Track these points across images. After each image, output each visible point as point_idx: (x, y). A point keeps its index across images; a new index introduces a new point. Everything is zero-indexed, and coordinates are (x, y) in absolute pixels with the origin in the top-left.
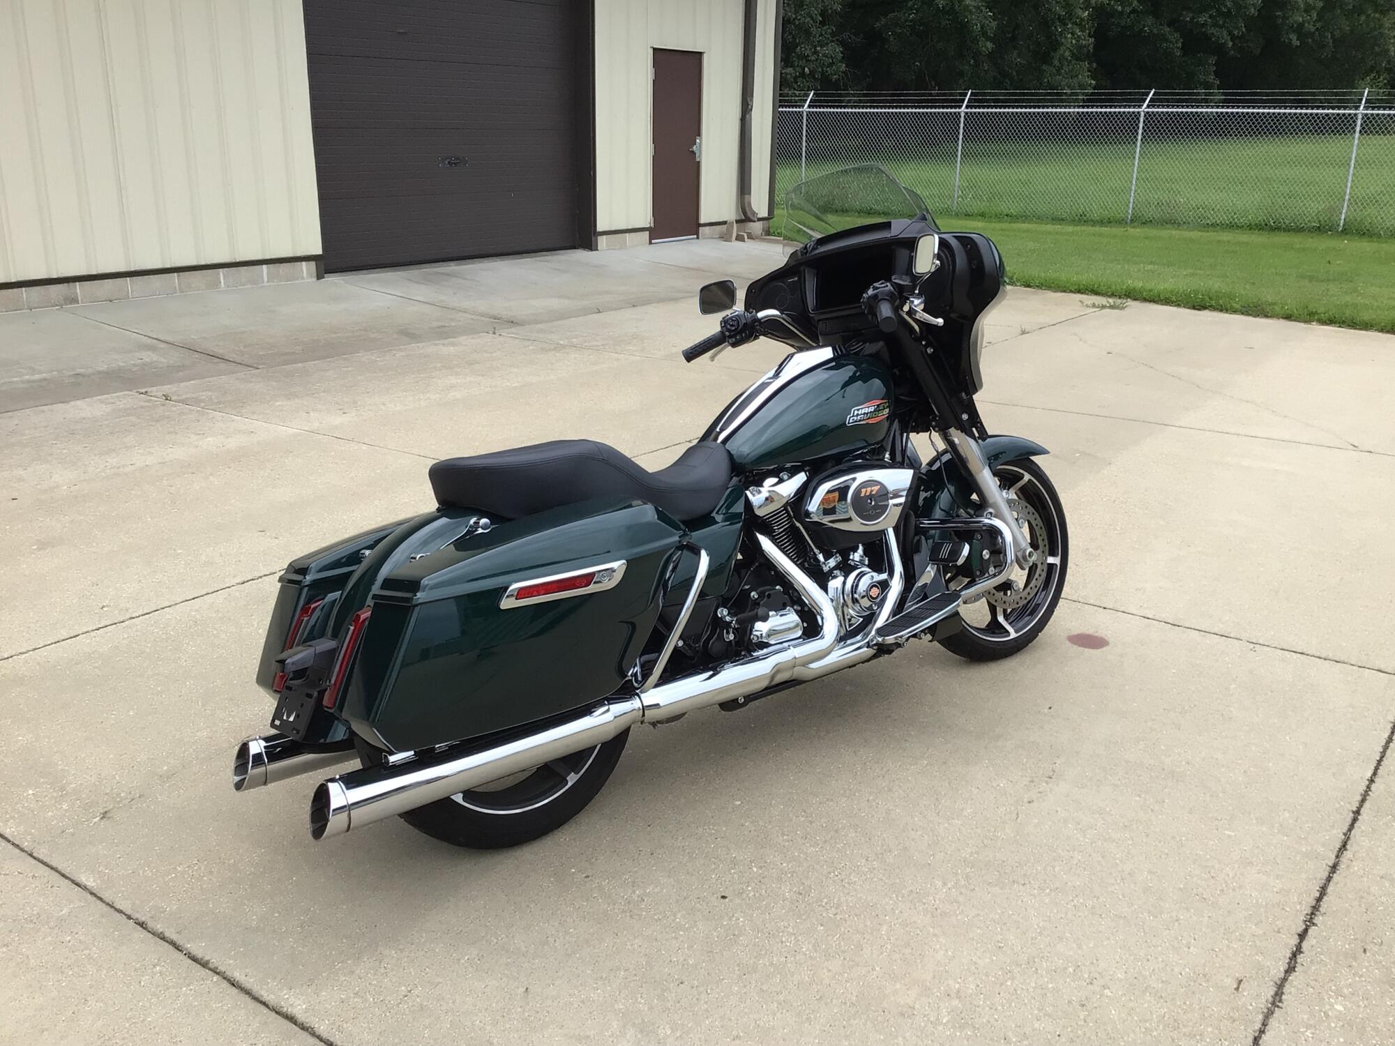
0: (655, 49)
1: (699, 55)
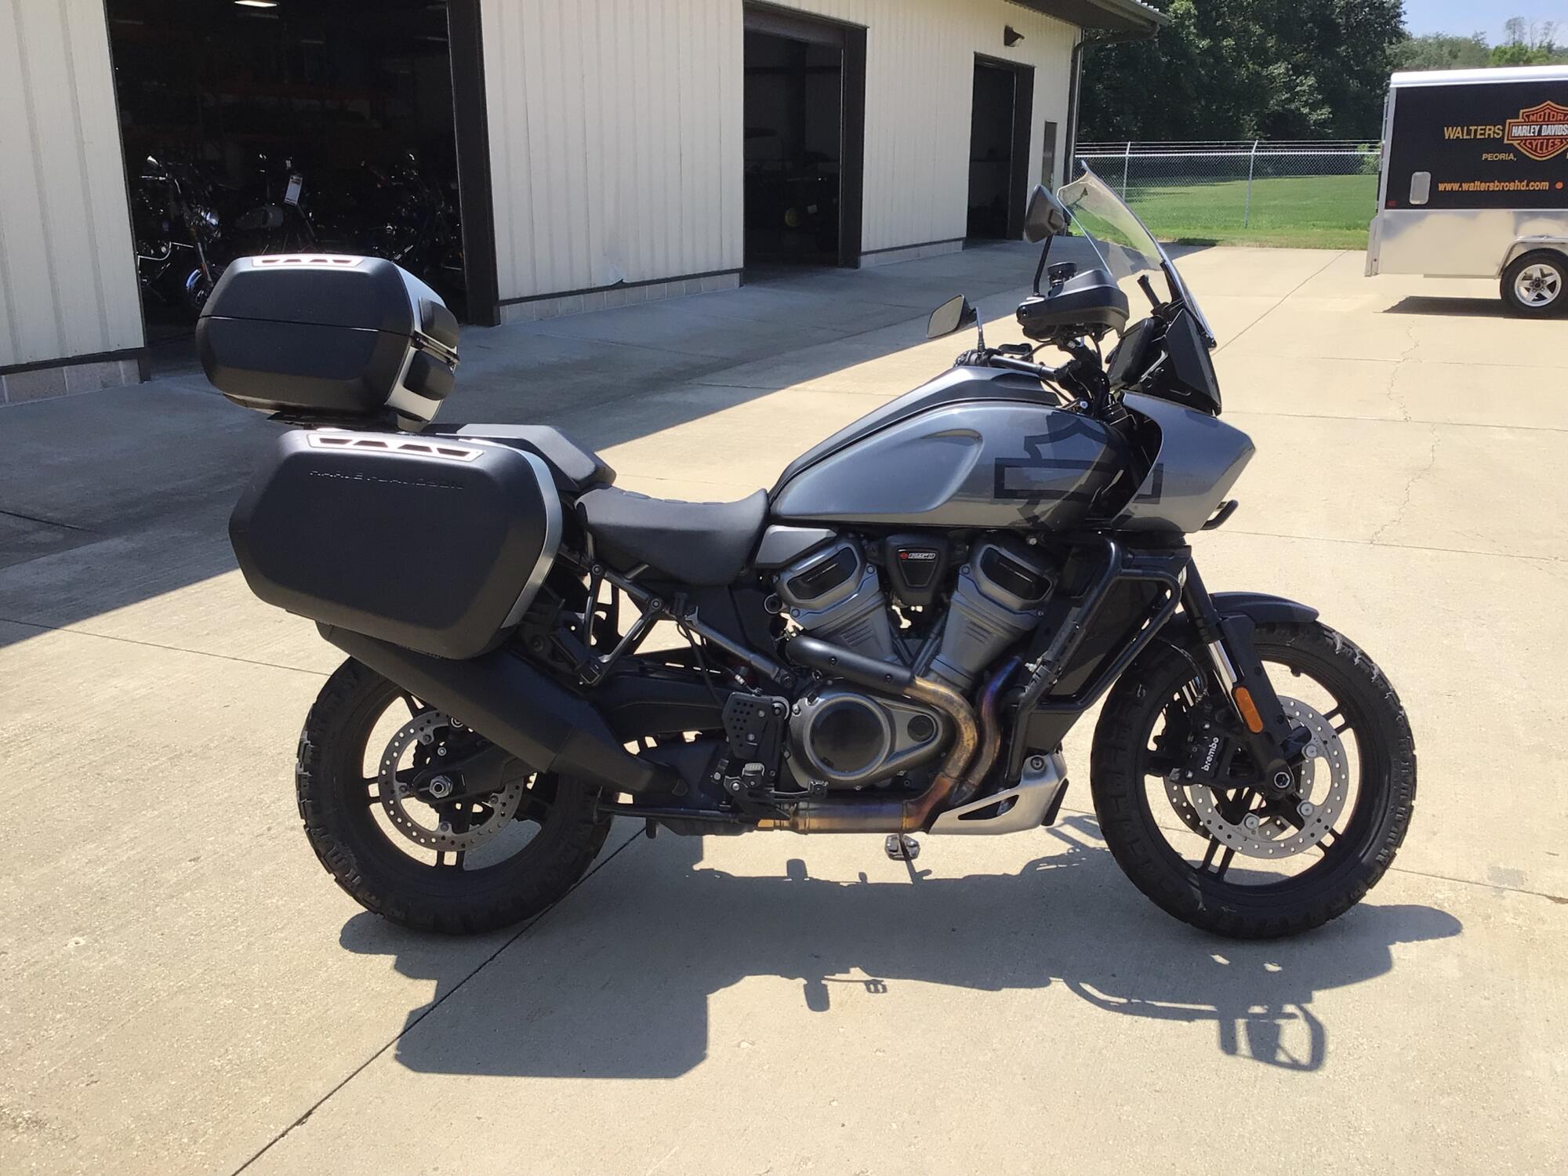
0: (1046, 123)
1: (1056, 125)
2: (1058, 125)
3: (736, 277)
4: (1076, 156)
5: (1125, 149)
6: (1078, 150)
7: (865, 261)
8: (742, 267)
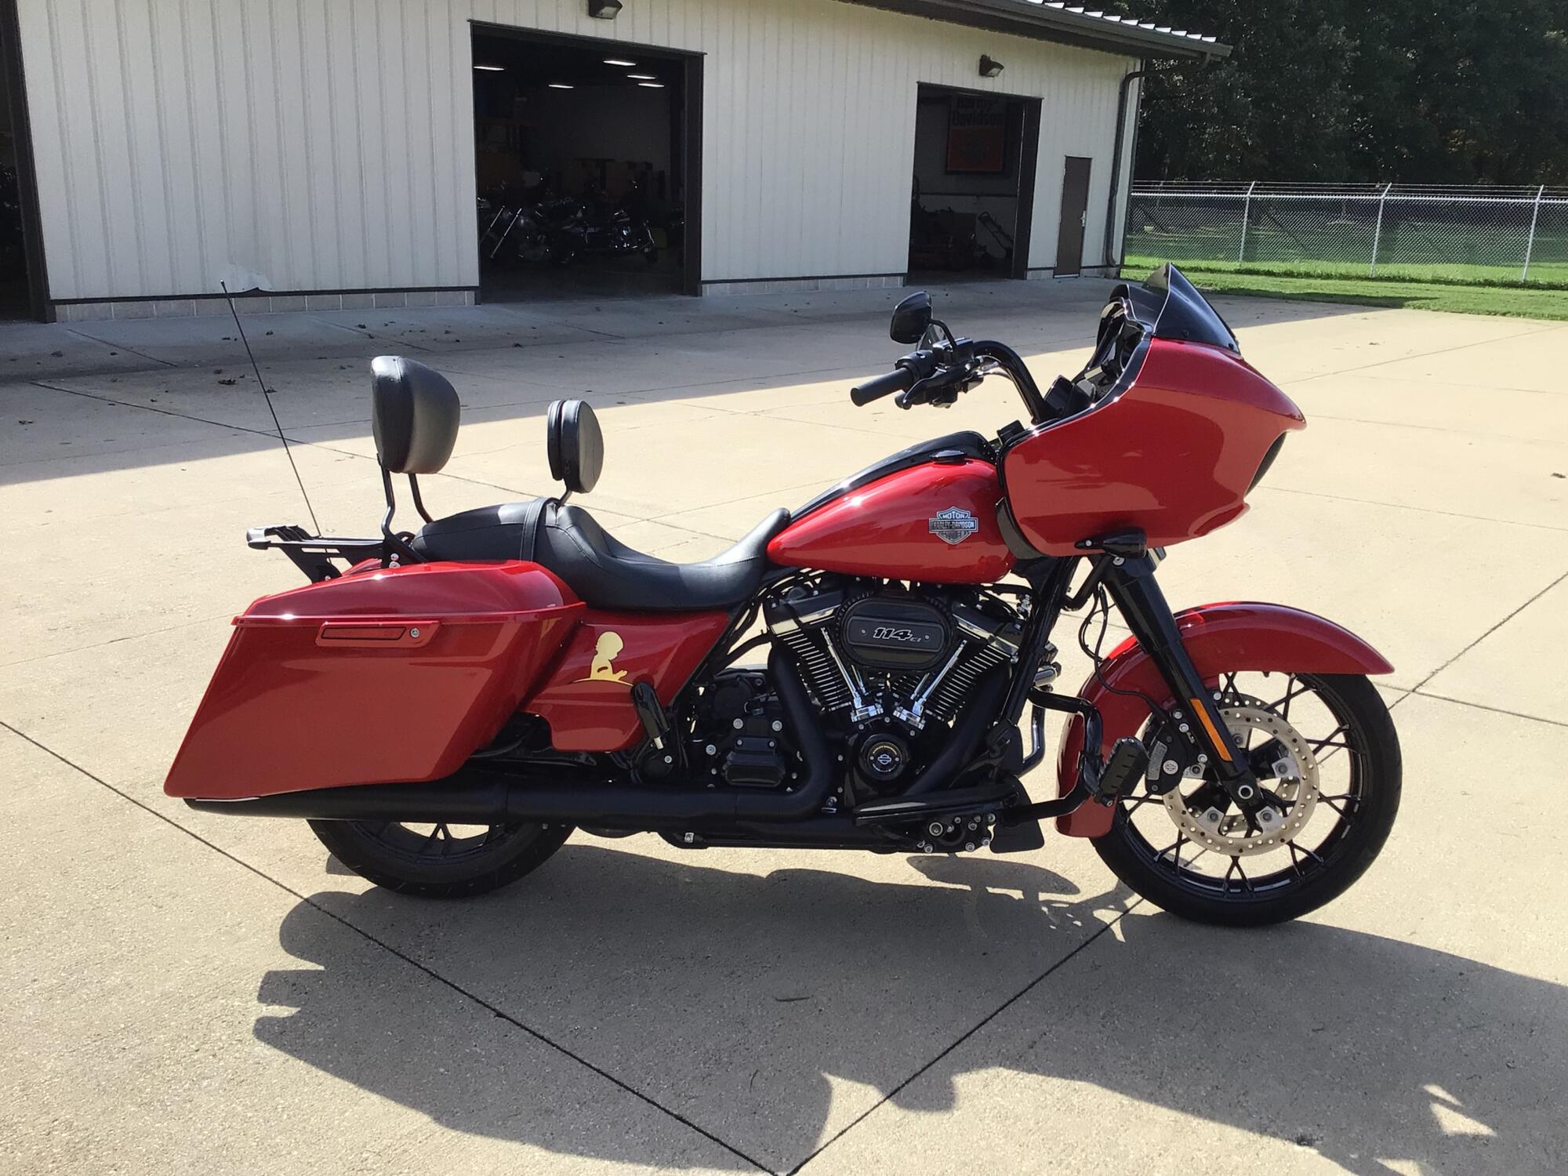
0: (1067, 157)
1: (1090, 160)
2: (1093, 160)
3: (468, 297)
4: (1133, 194)
5: (1248, 189)
6: (1135, 188)
7: (707, 289)
8: (478, 285)
